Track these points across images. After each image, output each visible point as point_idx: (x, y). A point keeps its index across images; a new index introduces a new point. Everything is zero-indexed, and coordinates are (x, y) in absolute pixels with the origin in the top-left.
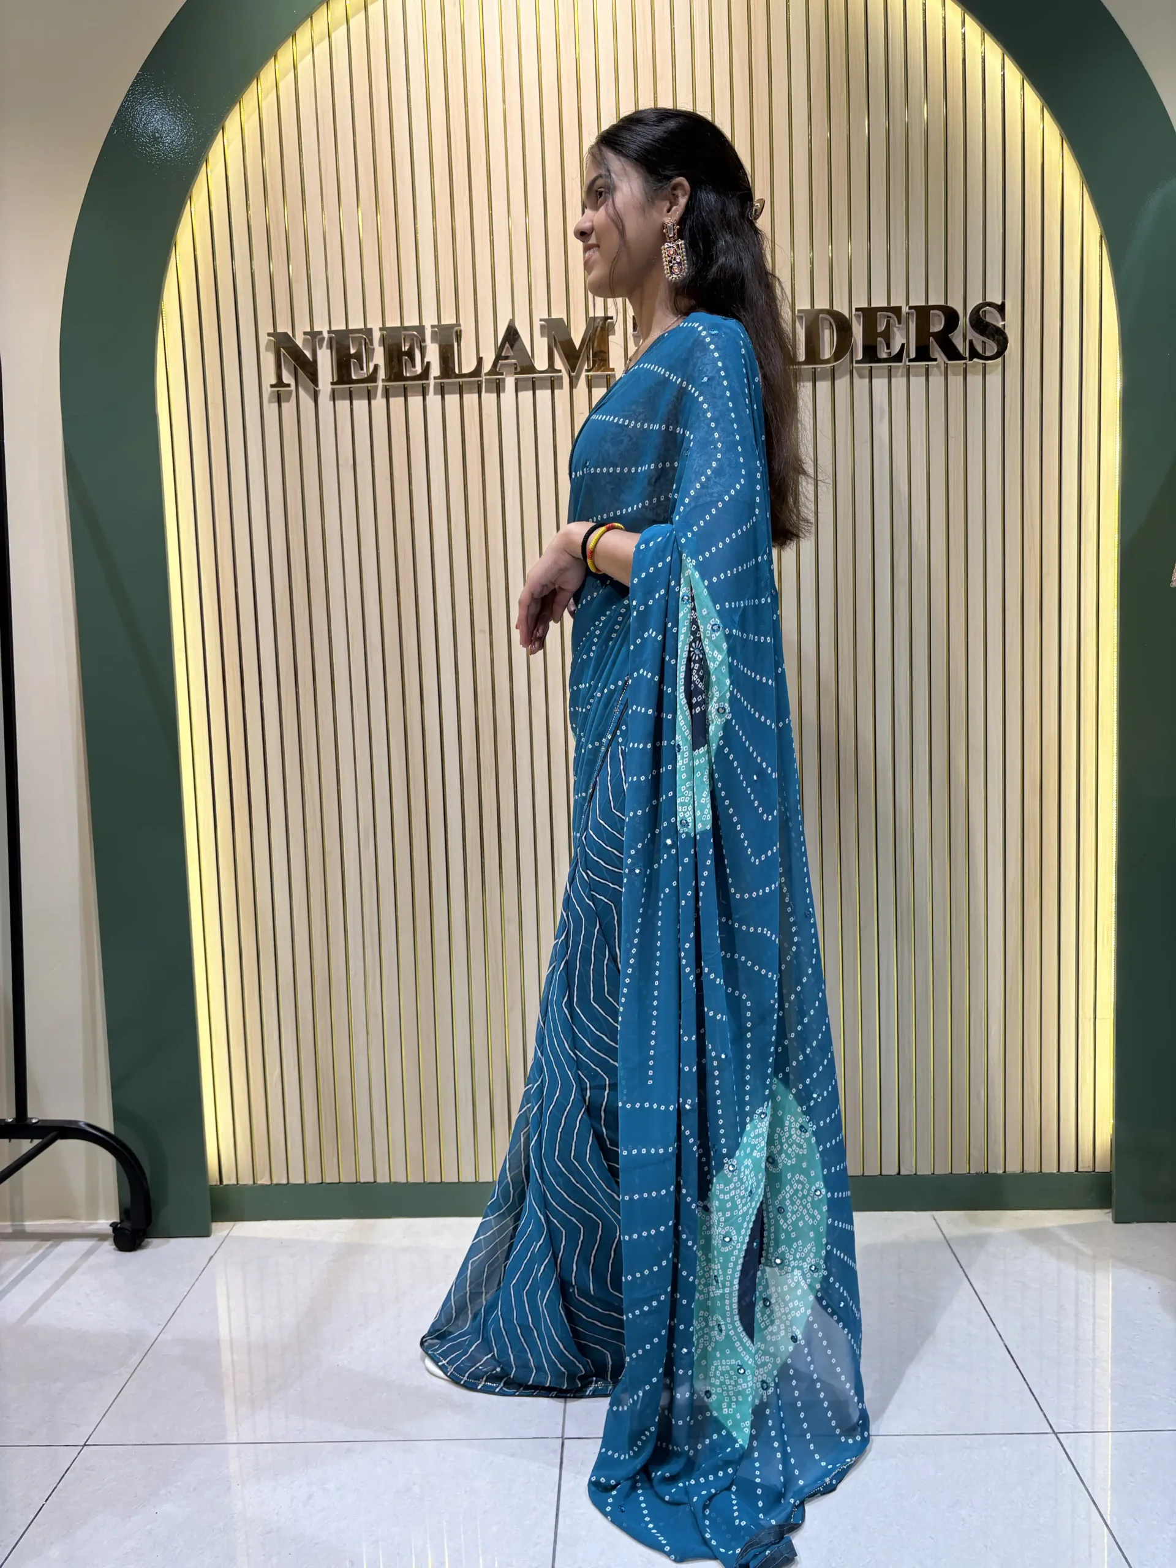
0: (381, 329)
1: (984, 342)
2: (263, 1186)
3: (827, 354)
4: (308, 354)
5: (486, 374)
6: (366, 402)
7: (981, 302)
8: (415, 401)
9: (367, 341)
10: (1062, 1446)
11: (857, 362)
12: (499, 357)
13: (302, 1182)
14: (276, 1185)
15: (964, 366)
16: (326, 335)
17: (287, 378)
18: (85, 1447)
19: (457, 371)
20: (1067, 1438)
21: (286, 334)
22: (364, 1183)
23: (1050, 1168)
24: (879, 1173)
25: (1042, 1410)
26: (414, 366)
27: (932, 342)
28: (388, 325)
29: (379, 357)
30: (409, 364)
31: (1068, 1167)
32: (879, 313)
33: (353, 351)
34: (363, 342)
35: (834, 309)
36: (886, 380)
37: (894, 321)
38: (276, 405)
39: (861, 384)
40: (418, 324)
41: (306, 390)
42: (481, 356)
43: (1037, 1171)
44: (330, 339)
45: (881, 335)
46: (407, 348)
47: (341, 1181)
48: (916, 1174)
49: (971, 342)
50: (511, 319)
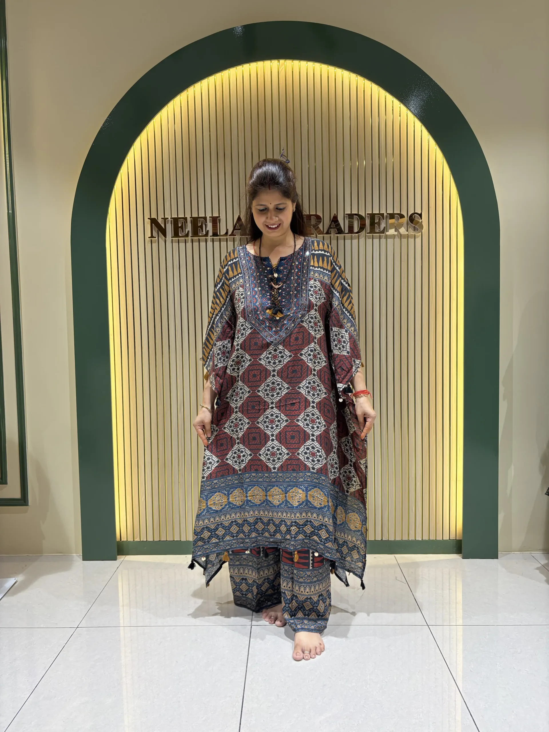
0: (190, 218)
2: (137, 542)
3: (356, 229)
4: (163, 226)
5: (230, 235)
6: (184, 244)
7: (413, 212)
8: (203, 244)
10: (430, 630)
11: (367, 233)
12: (234, 228)
13: (152, 540)
14: (142, 541)
16: (169, 219)
17: (155, 234)
19: (219, 234)
20: (432, 626)
21: (155, 218)
22: (176, 541)
23: (440, 538)
25: (424, 618)
26: (203, 232)
28: (193, 216)
29: (189, 228)
30: (201, 230)
31: (446, 538)
33: (180, 225)
34: (184, 222)
35: (359, 214)
36: (378, 240)
38: (150, 244)
39: (369, 241)
40: (204, 216)
41: (162, 238)
43: (435, 539)
45: (376, 223)
46: (200, 224)
47: (167, 540)
48: (389, 540)
50: (239, 214)
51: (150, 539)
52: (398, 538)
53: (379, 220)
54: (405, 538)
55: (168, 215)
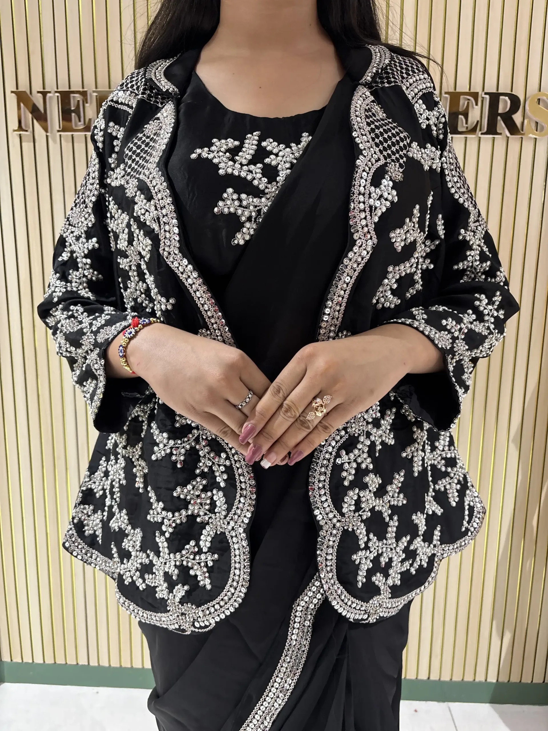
2: (18, 662)
6: (84, 144)
13: (42, 662)
14: (26, 663)
15: (521, 139)
22: (82, 665)
28: (99, 89)
36: (462, 148)
38: (19, 144)
41: (40, 133)
43: (519, 681)
48: (439, 680)
51: (39, 660)
52: (457, 678)
54: (469, 678)
55: (51, 85)
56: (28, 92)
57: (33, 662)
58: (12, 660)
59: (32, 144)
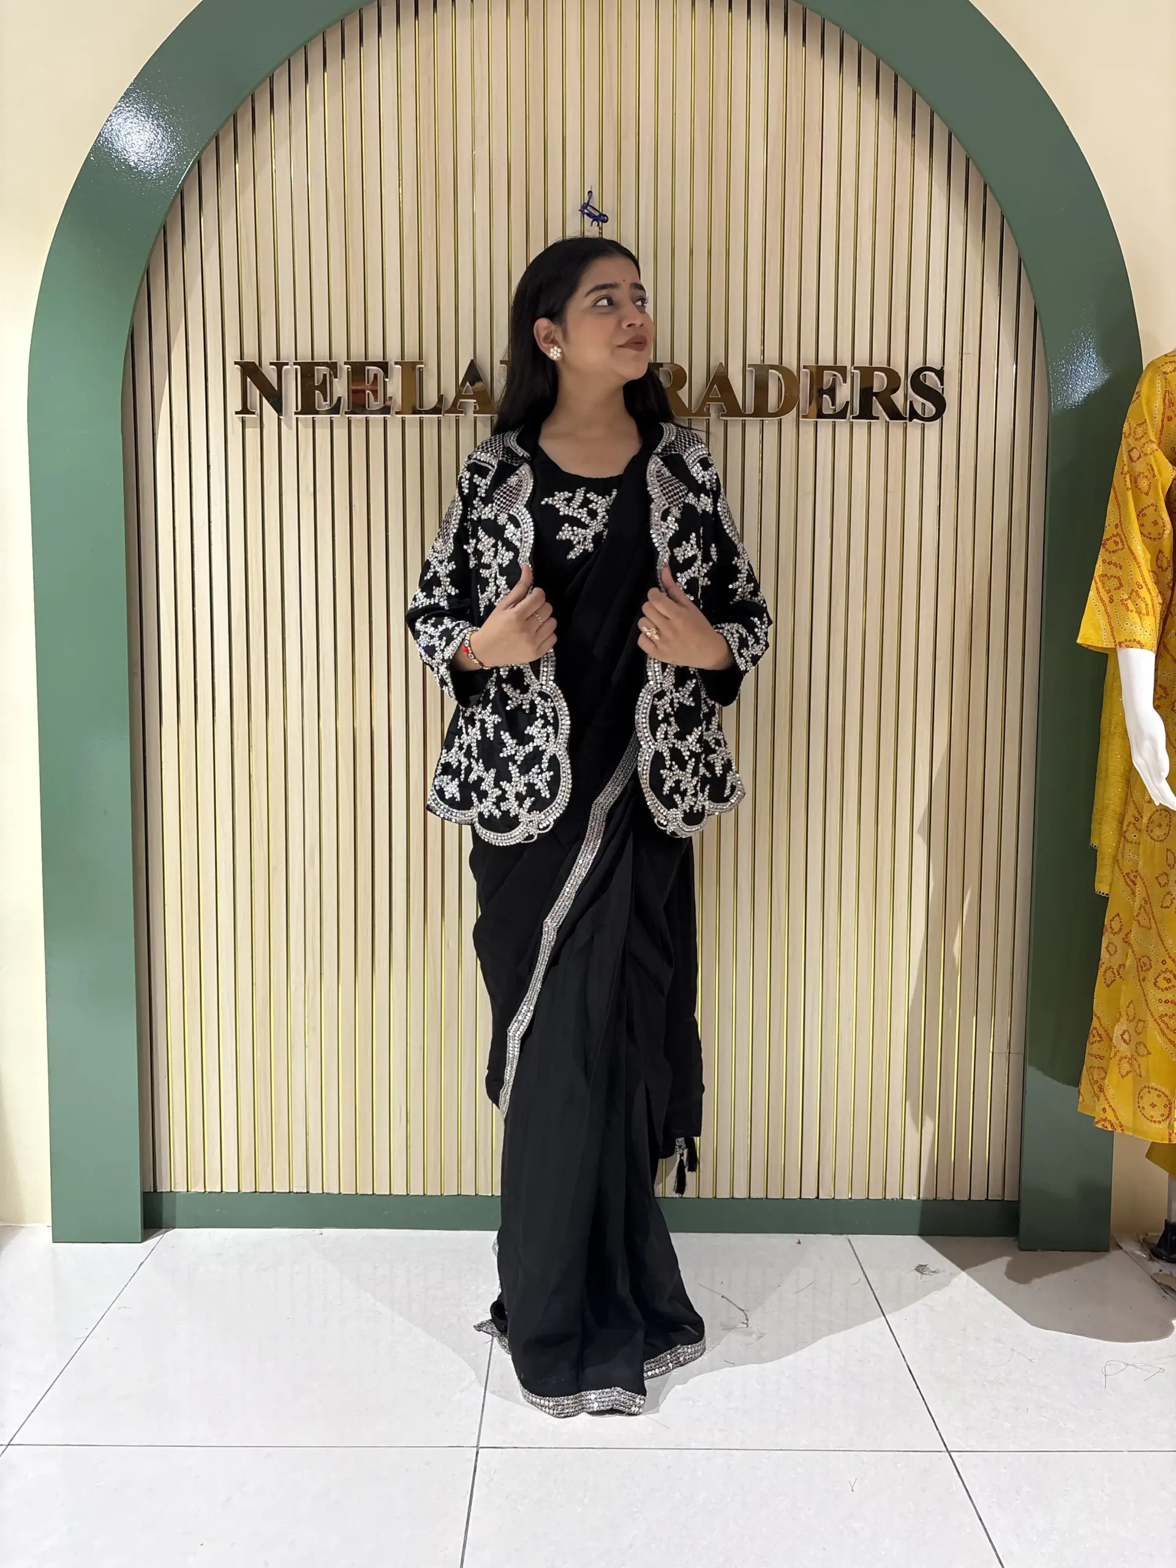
0: (346, 362)
1: (923, 404)
2: (197, 1193)
3: (773, 406)
4: (274, 382)
5: (447, 412)
6: (329, 430)
7: (922, 366)
8: (376, 432)
9: (331, 372)
10: (955, 1464)
11: (802, 418)
12: (459, 395)
13: (235, 1190)
14: (210, 1192)
15: (905, 424)
16: (291, 364)
17: (252, 403)
18: (9, 1447)
19: (418, 407)
20: (960, 1456)
21: (254, 363)
22: (297, 1193)
23: (961, 1196)
24: (799, 1197)
25: (938, 1429)
26: (376, 400)
27: (875, 401)
28: (352, 361)
29: (342, 388)
30: (372, 396)
31: (978, 1195)
32: (825, 372)
33: (317, 382)
34: (328, 374)
35: (784, 365)
36: (830, 435)
37: (839, 378)
38: (240, 431)
40: (381, 360)
41: (270, 416)
42: (442, 394)
43: (949, 1198)
44: (296, 369)
45: (827, 392)
46: (371, 381)
47: (275, 1190)
48: (834, 1198)
49: (911, 402)
50: (473, 358)
51: (231, 1187)
52: (859, 1194)
53: (834, 380)
54: (876, 1194)
55: (287, 354)
56: (257, 364)
57: (222, 1191)
58: (188, 1191)
59: (259, 429)
